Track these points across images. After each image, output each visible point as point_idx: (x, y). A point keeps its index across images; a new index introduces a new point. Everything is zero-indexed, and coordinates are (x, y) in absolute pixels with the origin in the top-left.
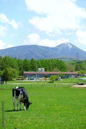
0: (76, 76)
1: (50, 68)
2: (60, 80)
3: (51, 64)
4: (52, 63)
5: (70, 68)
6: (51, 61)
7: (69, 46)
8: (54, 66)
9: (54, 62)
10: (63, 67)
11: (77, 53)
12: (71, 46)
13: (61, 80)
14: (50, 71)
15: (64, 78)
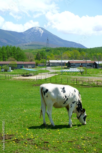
0: (33, 66)
1: (4, 57)
2: (10, 71)
3: (5, 52)
4: (7, 51)
5: (30, 56)
6: (6, 48)
7: (40, 31)
8: (9, 55)
9: (9, 49)
10: (20, 55)
11: (48, 40)
12: (43, 31)
13: (12, 71)
14: (4, 60)
15: (16, 69)
